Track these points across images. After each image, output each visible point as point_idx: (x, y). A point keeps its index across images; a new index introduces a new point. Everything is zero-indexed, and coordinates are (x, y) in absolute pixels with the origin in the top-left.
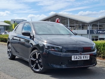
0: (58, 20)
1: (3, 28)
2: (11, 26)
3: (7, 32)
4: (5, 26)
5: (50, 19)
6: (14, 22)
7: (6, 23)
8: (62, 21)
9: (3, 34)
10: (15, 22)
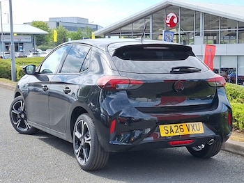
0: (173, 18)
1: (30, 41)
2: (51, 35)
3: (40, 51)
4: (33, 35)
5: (151, 16)
6: (58, 24)
7: (38, 27)
8: (183, 20)
9: (31, 55)
10: (60, 24)
